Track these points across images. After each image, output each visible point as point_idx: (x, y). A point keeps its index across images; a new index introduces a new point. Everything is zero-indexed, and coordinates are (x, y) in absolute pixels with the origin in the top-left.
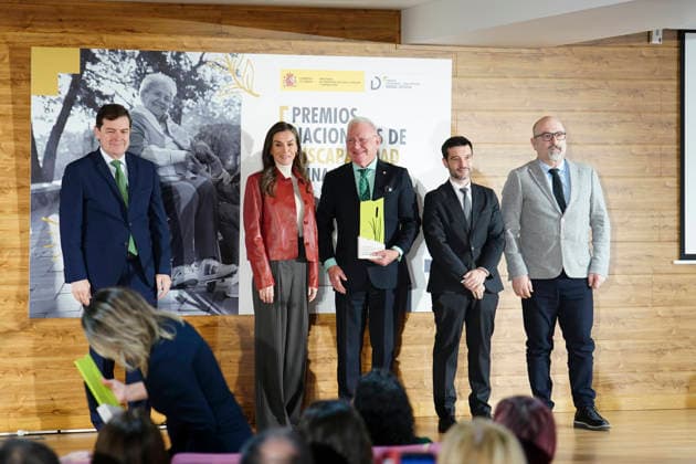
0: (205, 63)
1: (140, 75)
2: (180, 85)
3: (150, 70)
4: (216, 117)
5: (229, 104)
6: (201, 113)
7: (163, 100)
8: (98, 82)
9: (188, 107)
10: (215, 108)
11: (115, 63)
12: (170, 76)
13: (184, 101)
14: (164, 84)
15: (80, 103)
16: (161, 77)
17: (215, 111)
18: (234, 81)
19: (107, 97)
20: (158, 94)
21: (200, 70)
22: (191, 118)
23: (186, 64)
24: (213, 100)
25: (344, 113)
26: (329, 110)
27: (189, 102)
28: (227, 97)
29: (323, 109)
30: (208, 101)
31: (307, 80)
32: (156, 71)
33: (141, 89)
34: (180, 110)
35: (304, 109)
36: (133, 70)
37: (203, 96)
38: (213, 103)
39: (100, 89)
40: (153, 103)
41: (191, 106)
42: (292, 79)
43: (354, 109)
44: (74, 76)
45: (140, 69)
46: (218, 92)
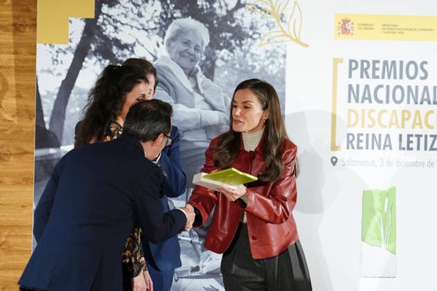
0: (244, 6)
1: (166, 20)
2: (214, 32)
3: (177, 14)
4: (254, 71)
5: (272, 55)
6: (238, 66)
7: (192, 51)
8: (116, 28)
9: (222, 59)
10: (255, 61)
11: (136, 5)
12: (202, 21)
13: (218, 52)
14: (194, 31)
15: (95, 53)
16: (190, 22)
17: (255, 64)
18: (278, 28)
19: (126, 46)
20: (187, 43)
21: (237, 15)
22: (226, 73)
23: (221, 7)
24: (253, 50)
25: (412, 67)
26: (394, 63)
27: (224, 53)
28: (269, 47)
29: (386, 63)
30: (246, 52)
31: (367, 27)
32: (184, 15)
33: (167, 37)
34: (213, 63)
35: (363, 62)
36: (158, 14)
37: (241, 45)
38: (252, 55)
39: (119, 38)
40: (181, 54)
41: (226, 58)
42: (349, 26)
43: (425, 62)
44: (87, 21)
45: (166, 13)
46: (258, 41)
